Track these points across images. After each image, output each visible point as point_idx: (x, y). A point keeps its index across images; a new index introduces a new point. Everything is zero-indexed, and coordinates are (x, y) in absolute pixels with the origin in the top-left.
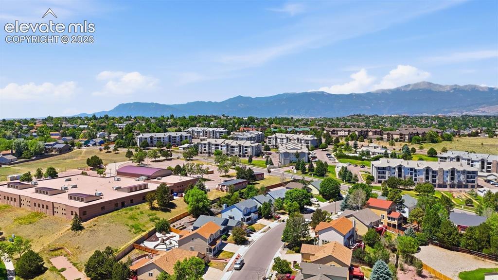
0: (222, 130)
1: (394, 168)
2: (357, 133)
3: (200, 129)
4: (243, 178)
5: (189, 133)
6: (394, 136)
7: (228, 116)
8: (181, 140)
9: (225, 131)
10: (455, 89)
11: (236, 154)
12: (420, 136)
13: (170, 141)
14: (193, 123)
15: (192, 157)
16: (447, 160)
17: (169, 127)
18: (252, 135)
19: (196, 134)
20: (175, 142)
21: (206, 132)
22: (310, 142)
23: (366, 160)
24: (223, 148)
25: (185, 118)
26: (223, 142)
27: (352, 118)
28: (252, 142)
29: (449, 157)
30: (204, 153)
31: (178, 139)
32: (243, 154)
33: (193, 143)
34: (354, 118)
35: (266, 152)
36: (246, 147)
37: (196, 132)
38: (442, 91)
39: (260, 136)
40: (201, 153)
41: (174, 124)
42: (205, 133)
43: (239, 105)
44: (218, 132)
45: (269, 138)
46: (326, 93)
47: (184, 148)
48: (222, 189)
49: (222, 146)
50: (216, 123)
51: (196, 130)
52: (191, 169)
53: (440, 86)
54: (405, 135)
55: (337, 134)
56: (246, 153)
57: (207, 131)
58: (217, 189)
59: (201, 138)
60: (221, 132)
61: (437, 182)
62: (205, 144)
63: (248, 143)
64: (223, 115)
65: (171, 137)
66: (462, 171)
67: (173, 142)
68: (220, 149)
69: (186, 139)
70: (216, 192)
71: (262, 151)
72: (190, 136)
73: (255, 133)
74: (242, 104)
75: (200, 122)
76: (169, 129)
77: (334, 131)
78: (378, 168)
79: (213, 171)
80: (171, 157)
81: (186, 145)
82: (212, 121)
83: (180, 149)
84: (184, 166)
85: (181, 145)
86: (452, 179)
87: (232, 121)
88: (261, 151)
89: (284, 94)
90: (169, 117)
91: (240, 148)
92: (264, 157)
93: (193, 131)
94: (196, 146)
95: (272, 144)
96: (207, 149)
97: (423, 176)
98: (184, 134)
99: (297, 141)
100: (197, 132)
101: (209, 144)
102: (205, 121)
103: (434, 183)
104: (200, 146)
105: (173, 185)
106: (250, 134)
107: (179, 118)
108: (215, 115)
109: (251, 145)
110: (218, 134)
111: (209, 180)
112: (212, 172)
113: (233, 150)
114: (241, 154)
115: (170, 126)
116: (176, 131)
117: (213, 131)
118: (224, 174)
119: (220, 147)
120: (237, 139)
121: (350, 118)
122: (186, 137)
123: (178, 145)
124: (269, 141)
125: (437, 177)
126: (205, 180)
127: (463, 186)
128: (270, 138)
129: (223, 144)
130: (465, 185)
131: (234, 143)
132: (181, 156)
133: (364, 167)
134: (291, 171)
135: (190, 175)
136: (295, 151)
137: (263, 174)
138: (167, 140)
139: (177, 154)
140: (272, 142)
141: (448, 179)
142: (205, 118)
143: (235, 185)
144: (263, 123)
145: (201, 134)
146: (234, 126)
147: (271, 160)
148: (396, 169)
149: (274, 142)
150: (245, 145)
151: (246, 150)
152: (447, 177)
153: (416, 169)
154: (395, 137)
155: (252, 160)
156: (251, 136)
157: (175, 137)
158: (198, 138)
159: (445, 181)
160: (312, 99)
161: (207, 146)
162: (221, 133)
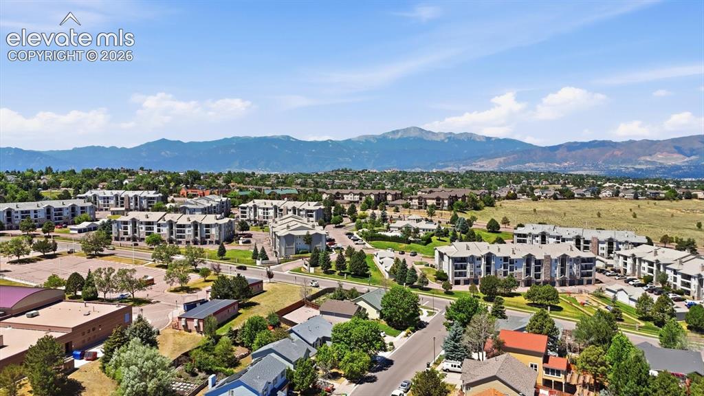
0: (152, 194)
1: (479, 259)
2: (373, 197)
3: (108, 193)
4: (226, 296)
5: (88, 201)
6: (427, 201)
7: (151, 170)
8: (73, 216)
9: (157, 195)
10: (449, 138)
11: (187, 239)
12: (460, 200)
13: (49, 218)
14: (91, 182)
15: (102, 250)
16: (528, 239)
17: (44, 189)
18: (211, 202)
19: (101, 202)
20: (60, 219)
21: (122, 199)
22: (314, 213)
23: (414, 242)
24: (161, 228)
25: (73, 172)
26: (162, 218)
27: (336, 174)
28: (218, 216)
29: (530, 234)
30: (123, 239)
31: (66, 214)
32: (201, 238)
33: (97, 220)
34: (339, 174)
35: (241, 232)
36: (208, 226)
37: (101, 198)
38: (436, 140)
39: (225, 204)
40: (117, 239)
41: (56, 185)
42: (120, 201)
43: (163, 153)
44: (145, 198)
45: (242, 208)
46: (293, 139)
47: (80, 231)
48: (186, 327)
49: (159, 225)
50: (134, 181)
51: (102, 195)
52: (108, 280)
53: (433, 134)
54: (443, 200)
55: (343, 199)
56: (208, 237)
57: (123, 196)
58: (175, 327)
59: (112, 209)
60: (151, 198)
61: (543, 278)
62: (126, 223)
63: (210, 219)
64: (142, 169)
65: (52, 211)
66: (574, 259)
67: (55, 219)
68: (155, 231)
69: (82, 212)
70: (174, 334)
71: (237, 232)
72: (91, 207)
73: (216, 199)
74: (168, 152)
75: (104, 180)
76: (43, 193)
77: (338, 193)
78: (455, 260)
79: (152, 280)
80: (55, 250)
81: (85, 225)
82: (126, 178)
83: (71, 232)
84: (90, 276)
85: (74, 224)
86: (563, 272)
87: (161, 179)
88: (234, 231)
89: (233, 138)
90: (44, 171)
91: (196, 228)
92: (240, 242)
93: (95, 196)
94: (107, 226)
95: (248, 218)
96: (129, 231)
97: (523, 270)
98: (80, 203)
99: (292, 212)
100: (104, 198)
101: (134, 221)
102: (115, 178)
103: (538, 280)
104: (114, 226)
105: (70, 331)
106: (208, 201)
107: (64, 173)
108: (126, 167)
109: (217, 221)
110: (144, 202)
111: (148, 302)
112: (151, 282)
113: (181, 232)
114: (198, 238)
115: (45, 187)
116: (61, 198)
117: (136, 197)
118: (179, 285)
119: (156, 227)
120: (183, 210)
121: (334, 174)
122: (82, 208)
123: (67, 224)
124: (242, 212)
125: (543, 270)
126: (140, 302)
127: (576, 282)
128: (245, 208)
129: (161, 222)
130: (579, 281)
131: (183, 219)
132: (78, 248)
133: (415, 254)
134: (303, 270)
135: (105, 293)
136: (304, 233)
137: (262, 282)
138: (42, 216)
139: (68, 243)
140: (247, 214)
141: (558, 272)
142: (113, 173)
143: (215, 314)
144: (214, 182)
145: (112, 202)
146: (168, 186)
147: (263, 250)
148: (483, 259)
149: (252, 214)
150: (205, 222)
151: (208, 232)
152: (556, 269)
153: (512, 258)
154: (430, 202)
155: (225, 251)
156: (209, 205)
157: (61, 209)
158: (106, 210)
159: (553, 275)
160: (274, 146)
161: (130, 227)
162: (150, 200)
